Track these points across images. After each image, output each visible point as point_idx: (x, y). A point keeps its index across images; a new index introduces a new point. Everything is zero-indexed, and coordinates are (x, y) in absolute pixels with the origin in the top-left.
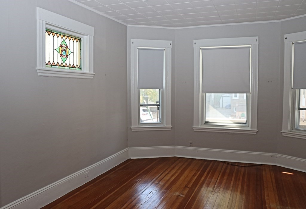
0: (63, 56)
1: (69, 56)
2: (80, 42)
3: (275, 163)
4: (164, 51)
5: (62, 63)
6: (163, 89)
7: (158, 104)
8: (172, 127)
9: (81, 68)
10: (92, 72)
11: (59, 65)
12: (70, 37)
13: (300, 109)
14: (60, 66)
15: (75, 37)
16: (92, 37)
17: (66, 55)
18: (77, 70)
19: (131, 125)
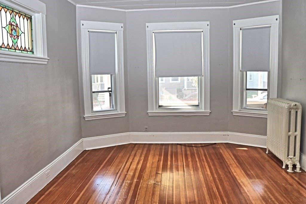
0: (13, 36)
1: (20, 37)
2: (31, 21)
3: (227, 140)
4: (115, 34)
5: (13, 45)
6: (115, 74)
7: (110, 90)
8: (126, 113)
9: (33, 52)
10: (46, 57)
11: (9, 48)
12: (20, 14)
13: (247, 89)
14: (11, 49)
15: (25, 14)
16: (45, 16)
17: (17, 36)
18: (29, 54)
19: (84, 114)
